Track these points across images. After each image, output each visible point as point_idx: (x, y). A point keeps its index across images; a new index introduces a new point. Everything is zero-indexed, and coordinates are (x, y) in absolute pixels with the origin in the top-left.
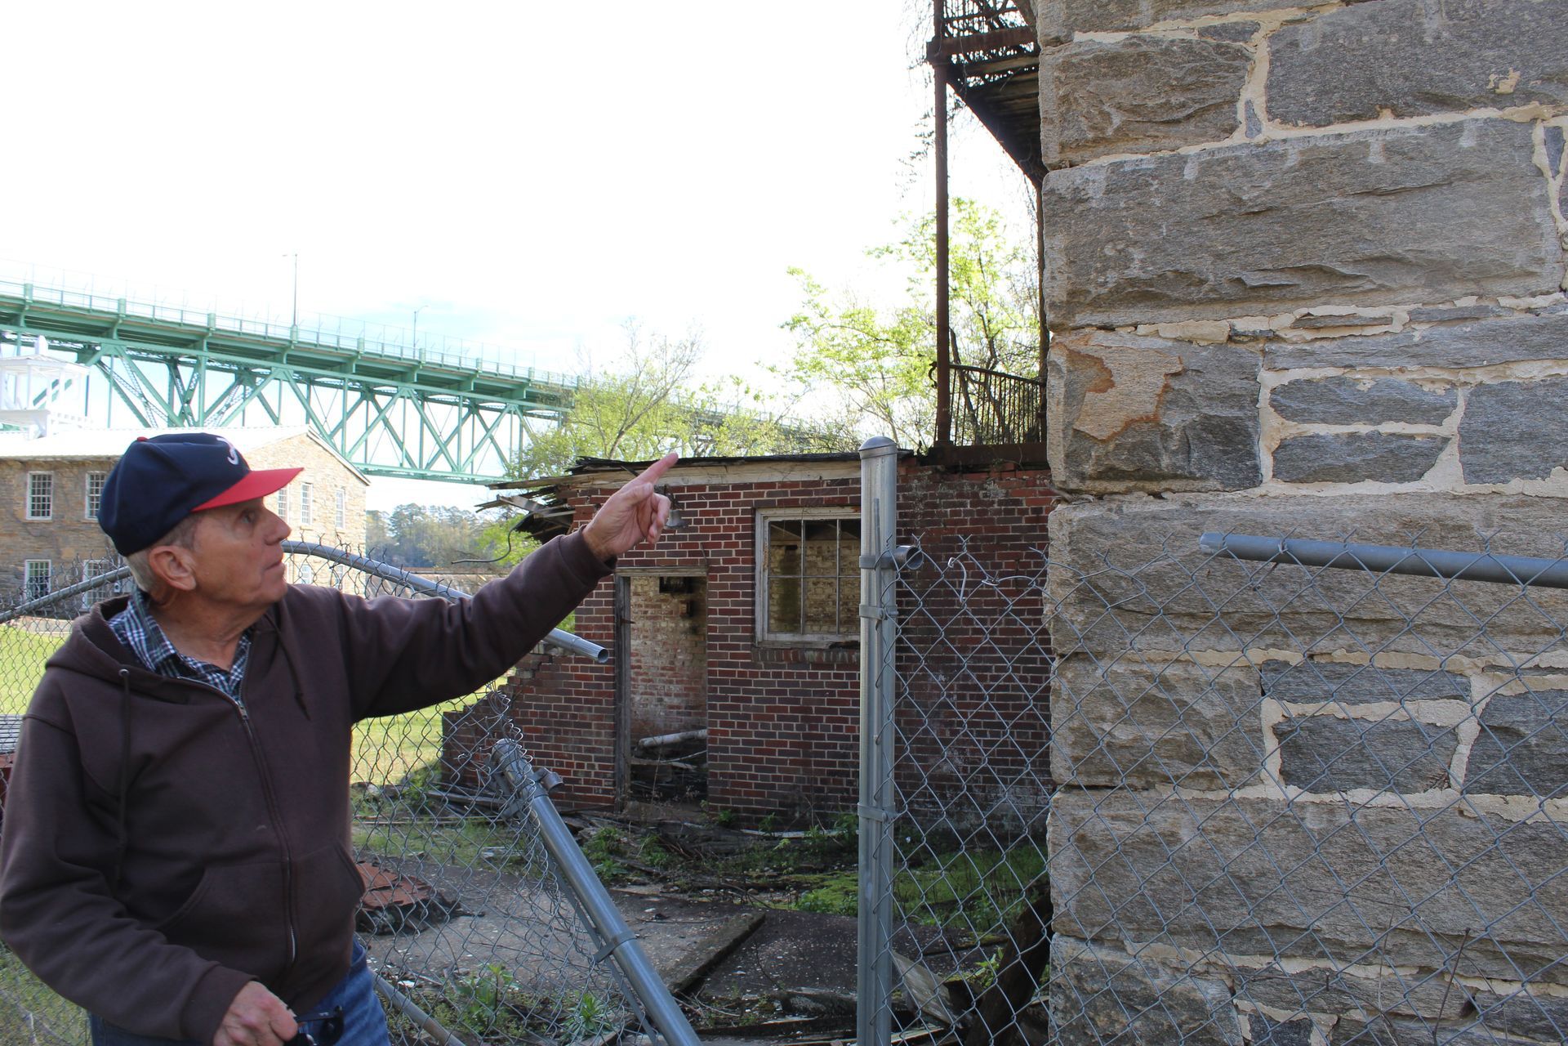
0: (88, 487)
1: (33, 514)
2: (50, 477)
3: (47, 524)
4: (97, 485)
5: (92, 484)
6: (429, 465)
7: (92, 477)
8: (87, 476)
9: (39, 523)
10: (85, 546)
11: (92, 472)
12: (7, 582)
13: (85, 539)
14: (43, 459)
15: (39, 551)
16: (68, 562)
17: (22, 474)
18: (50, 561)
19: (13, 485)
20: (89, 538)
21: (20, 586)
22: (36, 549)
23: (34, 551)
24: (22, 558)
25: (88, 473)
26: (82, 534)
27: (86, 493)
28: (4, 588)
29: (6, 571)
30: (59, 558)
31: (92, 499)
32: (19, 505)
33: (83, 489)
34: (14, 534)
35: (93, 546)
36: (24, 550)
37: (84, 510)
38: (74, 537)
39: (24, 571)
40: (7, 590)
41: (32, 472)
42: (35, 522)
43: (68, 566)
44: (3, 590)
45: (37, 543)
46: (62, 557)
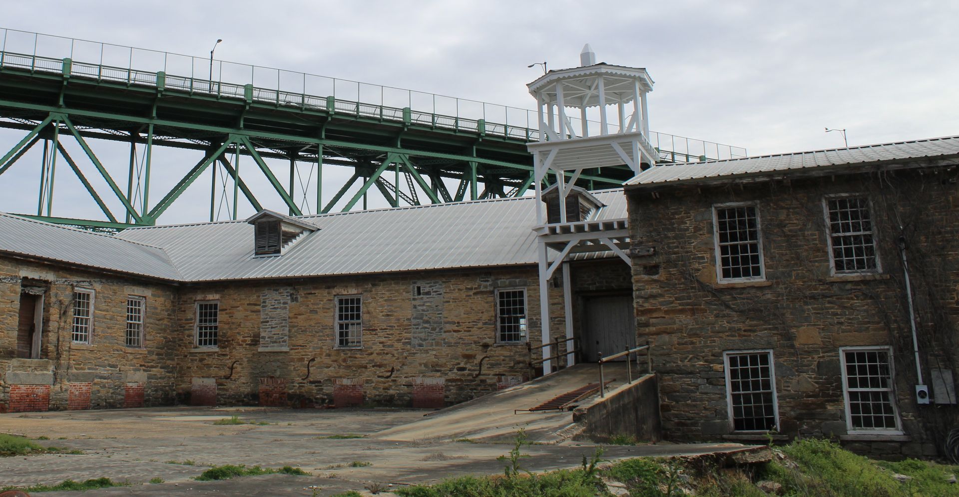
0: (828, 221)
1: (726, 274)
2: (752, 210)
3: (760, 288)
4: (845, 217)
5: (833, 217)
7: (832, 204)
8: (824, 204)
9: (743, 289)
10: (841, 323)
11: (832, 195)
12: (692, 391)
13: (839, 311)
14: (750, 180)
15: (750, 336)
16: (808, 353)
17: (703, 209)
18: (771, 352)
19: (687, 229)
20: (845, 307)
21: (720, 398)
22: (743, 333)
23: (740, 335)
24: (717, 350)
25: (826, 199)
26: (829, 302)
27: (827, 231)
28: (689, 402)
29: (691, 373)
30: (792, 346)
31: (836, 241)
32: (703, 258)
33: (820, 226)
34: (697, 309)
35: (855, 322)
36: (721, 335)
37: (828, 261)
38: (814, 309)
39: (724, 371)
40: (695, 406)
41: (719, 205)
42: (737, 286)
43: (810, 359)
44: (688, 405)
45: (744, 322)
46: (797, 344)
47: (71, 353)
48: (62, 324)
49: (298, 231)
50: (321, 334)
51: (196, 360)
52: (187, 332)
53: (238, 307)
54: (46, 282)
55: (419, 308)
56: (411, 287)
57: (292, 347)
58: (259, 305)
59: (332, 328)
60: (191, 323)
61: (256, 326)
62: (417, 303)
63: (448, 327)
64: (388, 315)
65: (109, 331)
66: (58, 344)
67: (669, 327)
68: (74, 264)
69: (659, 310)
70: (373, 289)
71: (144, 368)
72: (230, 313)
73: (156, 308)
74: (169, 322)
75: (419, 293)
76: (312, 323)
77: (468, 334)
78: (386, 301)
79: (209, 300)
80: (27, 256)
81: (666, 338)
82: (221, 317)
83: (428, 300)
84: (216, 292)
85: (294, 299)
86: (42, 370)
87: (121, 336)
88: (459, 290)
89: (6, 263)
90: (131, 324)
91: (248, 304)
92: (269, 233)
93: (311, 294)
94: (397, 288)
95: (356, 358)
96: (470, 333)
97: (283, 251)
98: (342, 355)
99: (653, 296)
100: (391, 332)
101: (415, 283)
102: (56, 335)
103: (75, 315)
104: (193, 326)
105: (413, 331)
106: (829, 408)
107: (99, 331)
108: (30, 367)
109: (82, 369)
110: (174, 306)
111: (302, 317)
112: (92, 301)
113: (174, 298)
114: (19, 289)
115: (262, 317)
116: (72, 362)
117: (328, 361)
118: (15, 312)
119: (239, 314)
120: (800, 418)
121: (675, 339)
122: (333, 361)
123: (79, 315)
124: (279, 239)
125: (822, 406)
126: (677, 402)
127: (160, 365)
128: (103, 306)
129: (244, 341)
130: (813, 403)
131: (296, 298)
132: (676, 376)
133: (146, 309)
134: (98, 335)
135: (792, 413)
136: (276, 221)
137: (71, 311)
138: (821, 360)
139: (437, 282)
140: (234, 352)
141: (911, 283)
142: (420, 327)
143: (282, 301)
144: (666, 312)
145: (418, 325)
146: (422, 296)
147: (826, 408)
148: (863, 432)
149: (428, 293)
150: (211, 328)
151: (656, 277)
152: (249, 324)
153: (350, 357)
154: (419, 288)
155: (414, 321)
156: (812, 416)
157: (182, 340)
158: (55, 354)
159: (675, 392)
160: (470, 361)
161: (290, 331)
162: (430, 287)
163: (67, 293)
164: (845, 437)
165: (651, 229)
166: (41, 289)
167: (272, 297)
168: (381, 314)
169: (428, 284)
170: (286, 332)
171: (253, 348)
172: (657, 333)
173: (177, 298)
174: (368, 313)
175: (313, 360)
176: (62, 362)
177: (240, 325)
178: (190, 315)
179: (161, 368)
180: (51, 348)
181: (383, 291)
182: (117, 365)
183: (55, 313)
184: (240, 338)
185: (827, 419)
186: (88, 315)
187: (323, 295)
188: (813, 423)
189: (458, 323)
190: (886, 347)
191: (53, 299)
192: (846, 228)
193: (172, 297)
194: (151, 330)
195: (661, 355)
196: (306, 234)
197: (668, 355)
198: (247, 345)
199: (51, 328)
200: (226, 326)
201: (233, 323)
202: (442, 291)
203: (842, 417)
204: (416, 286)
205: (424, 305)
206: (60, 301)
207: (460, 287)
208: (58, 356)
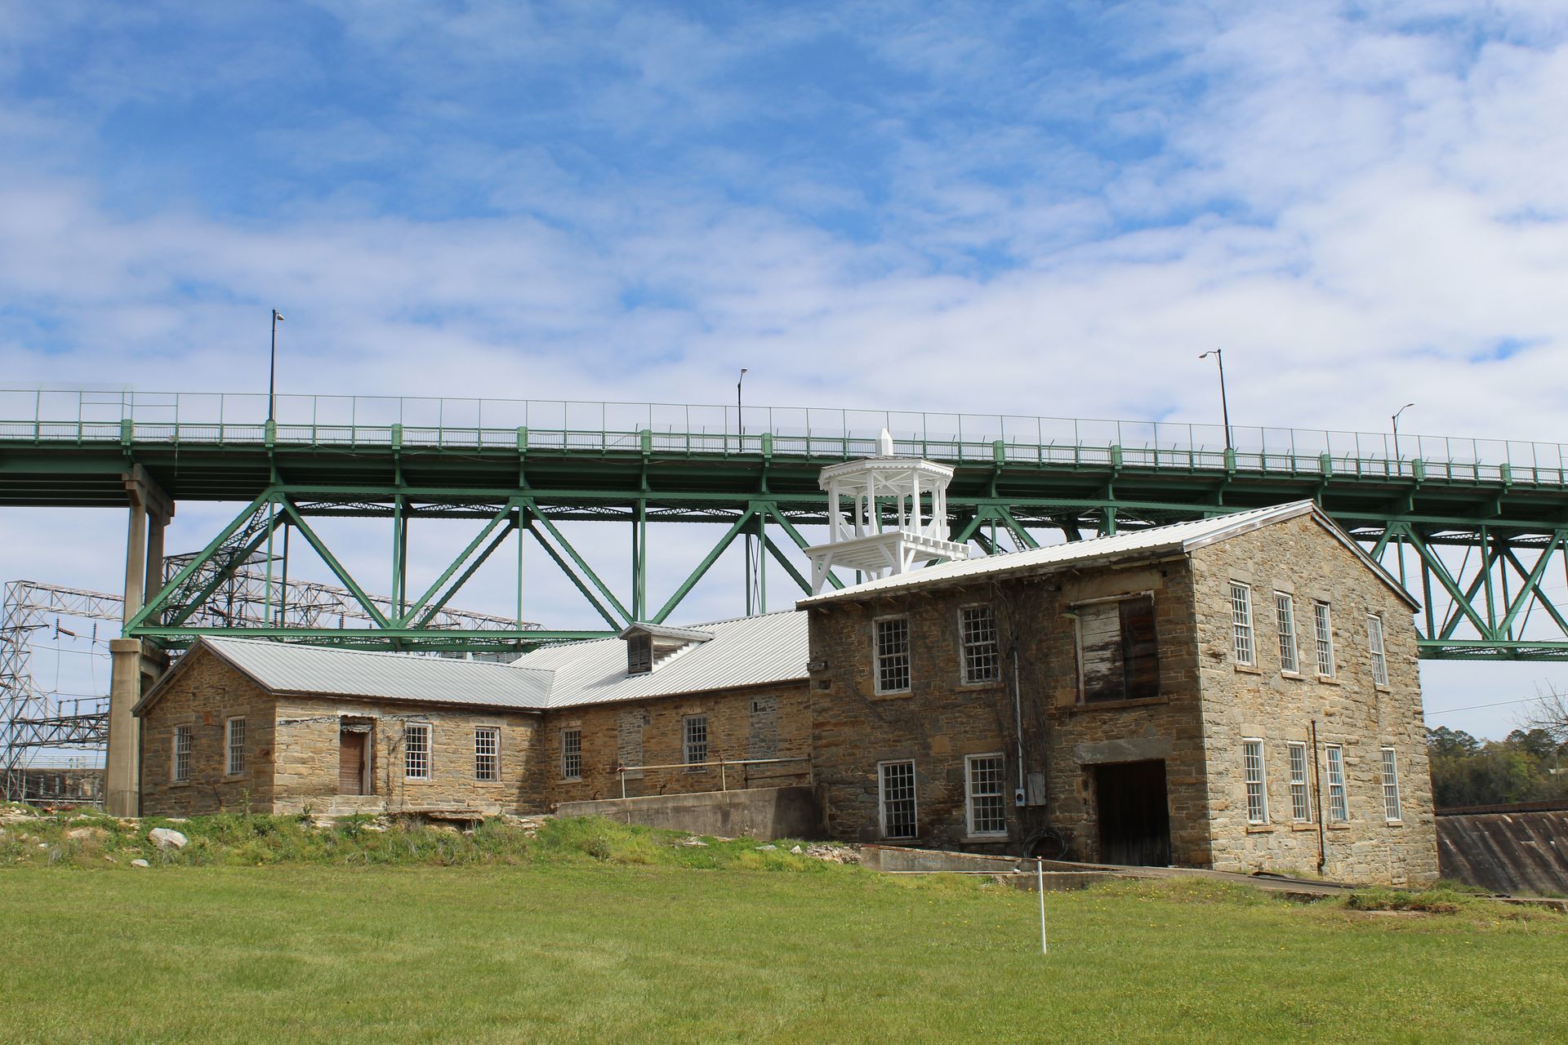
0: (962, 632)
1: (884, 687)
2: (904, 622)
3: (906, 699)
4: (976, 627)
5: (968, 627)
6: (1445, 634)
7: (966, 614)
8: (960, 613)
9: (894, 700)
10: (966, 732)
11: (967, 606)
12: (853, 801)
13: (965, 720)
14: (892, 594)
15: (897, 746)
16: (941, 761)
17: (865, 623)
18: (913, 761)
19: (852, 643)
20: (970, 716)
21: (873, 806)
22: (892, 743)
23: (890, 746)
24: (872, 760)
25: (961, 609)
26: (959, 712)
27: (961, 642)
28: (850, 811)
29: (851, 783)
30: (927, 755)
31: (970, 651)
32: (863, 671)
33: (956, 636)
34: (857, 721)
35: (977, 730)
36: (875, 746)
37: (959, 671)
38: (947, 718)
39: (878, 781)
40: (854, 814)
41: (878, 618)
42: (888, 698)
43: (942, 767)
44: (849, 814)
45: (893, 733)
46: (932, 753)
47: (405, 789)
48: (392, 760)
49: (679, 643)
50: (671, 758)
51: (562, 792)
52: (554, 763)
53: (597, 733)
54: (371, 719)
55: (756, 726)
56: (749, 703)
57: (645, 774)
58: (616, 730)
59: (681, 751)
60: (557, 753)
61: (614, 753)
62: (755, 720)
63: (782, 745)
64: (729, 735)
65: (453, 765)
66: (388, 779)
67: (835, 739)
68: (399, 699)
69: (828, 723)
70: (716, 707)
71: (500, 802)
72: (591, 740)
73: (513, 738)
74: (533, 752)
75: (756, 710)
76: (663, 747)
77: (799, 751)
78: (727, 719)
79: (572, 727)
80: (342, 695)
81: (834, 749)
82: (585, 744)
83: (764, 716)
84: (578, 718)
85: (647, 722)
86: (370, 806)
87: (470, 770)
88: (791, 704)
89: (321, 703)
90: (482, 757)
91: (607, 730)
92: (641, 649)
93: (662, 715)
94: (736, 705)
95: (701, 782)
96: (802, 751)
97: (655, 668)
98: (690, 779)
99: (825, 710)
100: (732, 753)
101: (752, 699)
102: (385, 771)
103: (409, 749)
104: (560, 756)
105: (751, 750)
106: (954, 813)
107: (438, 765)
108: (356, 803)
109: (419, 804)
110: (539, 736)
111: (654, 740)
112: (429, 736)
113: (539, 727)
114: (338, 727)
115: (619, 742)
116: (406, 797)
117: (677, 786)
118: (335, 750)
119: (600, 740)
120: (932, 823)
121: (841, 751)
122: (682, 787)
123: (414, 750)
124: (650, 655)
125: (949, 811)
126: (842, 811)
127: (522, 799)
128: (444, 740)
129: (604, 769)
130: (942, 809)
131: (649, 720)
132: (841, 786)
133: (500, 740)
134: (438, 770)
135: (926, 819)
136: (647, 635)
137: (403, 747)
138: (950, 768)
139: (771, 697)
140: (596, 782)
141: (1020, 691)
142: (757, 746)
143: (636, 725)
144: (835, 725)
145: (756, 744)
146: (759, 712)
147: (952, 814)
148: (983, 835)
149: (764, 709)
150: (576, 757)
151: (827, 691)
152: (607, 751)
153: (697, 782)
154: (756, 704)
155: (752, 740)
156: (941, 821)
157: (550, 772)
158: (385, 790)
159: (840, 801)
160: (802, 781)
161: (644, 756)
162: (766, 702)
163: (396, 728)
164: (964, 841)
165: (825, 644)
166: (366, 726)
167: (628, 721)
168: (723, 733)
169: (763, 699)
170: (641, 757)
171: (612, 776)
172: (827, 746)
173: (543, 726)
174: (712, 733)
175: (664, 786)
176: (394, 798)
177: (599, 753)
178: (556, 745)
179: (524, 802)
180: (380, 784)
181: (724, 709)
182: (464, 800)
183: (382, 749)
184: (600, 766)
185: (952, 824)
186: (425, 749)
187: (671, 715)
188: (942, 828)
189: (790, 740)
190: (999, 754)
191: (380, 736)
192: (977, 639)
193: (536, 726)
194: (508, 763)
195: (830, 766)
196: (692, 646)
197: (834, 766)
198: (607, 773)
199: (379, 765)
200: (588, 755)
201: (594, 751)
202: (776, 706)
203: (964, 822)
204: (753, 701)
205: (760, 722)
206: (388, 737)
207: (793, 701)
208: (390, 792)
